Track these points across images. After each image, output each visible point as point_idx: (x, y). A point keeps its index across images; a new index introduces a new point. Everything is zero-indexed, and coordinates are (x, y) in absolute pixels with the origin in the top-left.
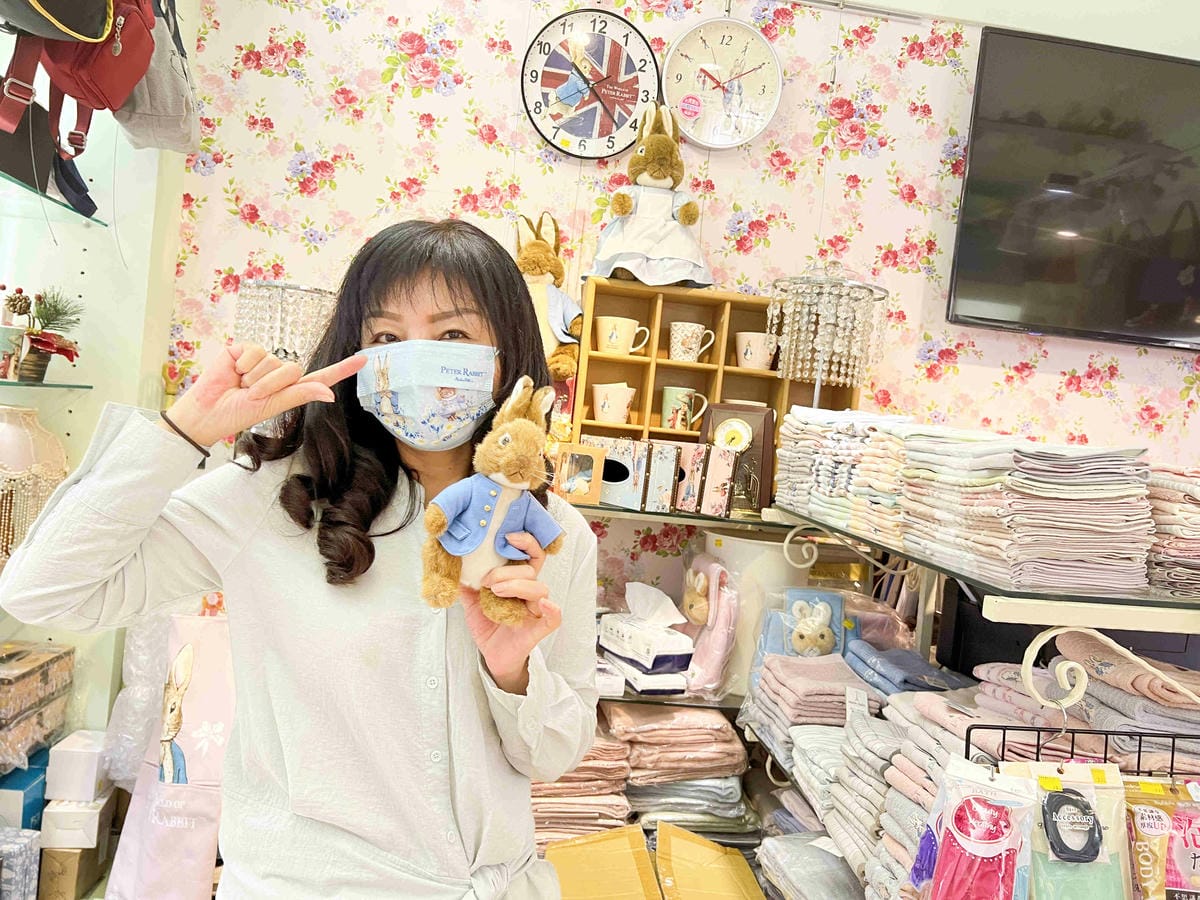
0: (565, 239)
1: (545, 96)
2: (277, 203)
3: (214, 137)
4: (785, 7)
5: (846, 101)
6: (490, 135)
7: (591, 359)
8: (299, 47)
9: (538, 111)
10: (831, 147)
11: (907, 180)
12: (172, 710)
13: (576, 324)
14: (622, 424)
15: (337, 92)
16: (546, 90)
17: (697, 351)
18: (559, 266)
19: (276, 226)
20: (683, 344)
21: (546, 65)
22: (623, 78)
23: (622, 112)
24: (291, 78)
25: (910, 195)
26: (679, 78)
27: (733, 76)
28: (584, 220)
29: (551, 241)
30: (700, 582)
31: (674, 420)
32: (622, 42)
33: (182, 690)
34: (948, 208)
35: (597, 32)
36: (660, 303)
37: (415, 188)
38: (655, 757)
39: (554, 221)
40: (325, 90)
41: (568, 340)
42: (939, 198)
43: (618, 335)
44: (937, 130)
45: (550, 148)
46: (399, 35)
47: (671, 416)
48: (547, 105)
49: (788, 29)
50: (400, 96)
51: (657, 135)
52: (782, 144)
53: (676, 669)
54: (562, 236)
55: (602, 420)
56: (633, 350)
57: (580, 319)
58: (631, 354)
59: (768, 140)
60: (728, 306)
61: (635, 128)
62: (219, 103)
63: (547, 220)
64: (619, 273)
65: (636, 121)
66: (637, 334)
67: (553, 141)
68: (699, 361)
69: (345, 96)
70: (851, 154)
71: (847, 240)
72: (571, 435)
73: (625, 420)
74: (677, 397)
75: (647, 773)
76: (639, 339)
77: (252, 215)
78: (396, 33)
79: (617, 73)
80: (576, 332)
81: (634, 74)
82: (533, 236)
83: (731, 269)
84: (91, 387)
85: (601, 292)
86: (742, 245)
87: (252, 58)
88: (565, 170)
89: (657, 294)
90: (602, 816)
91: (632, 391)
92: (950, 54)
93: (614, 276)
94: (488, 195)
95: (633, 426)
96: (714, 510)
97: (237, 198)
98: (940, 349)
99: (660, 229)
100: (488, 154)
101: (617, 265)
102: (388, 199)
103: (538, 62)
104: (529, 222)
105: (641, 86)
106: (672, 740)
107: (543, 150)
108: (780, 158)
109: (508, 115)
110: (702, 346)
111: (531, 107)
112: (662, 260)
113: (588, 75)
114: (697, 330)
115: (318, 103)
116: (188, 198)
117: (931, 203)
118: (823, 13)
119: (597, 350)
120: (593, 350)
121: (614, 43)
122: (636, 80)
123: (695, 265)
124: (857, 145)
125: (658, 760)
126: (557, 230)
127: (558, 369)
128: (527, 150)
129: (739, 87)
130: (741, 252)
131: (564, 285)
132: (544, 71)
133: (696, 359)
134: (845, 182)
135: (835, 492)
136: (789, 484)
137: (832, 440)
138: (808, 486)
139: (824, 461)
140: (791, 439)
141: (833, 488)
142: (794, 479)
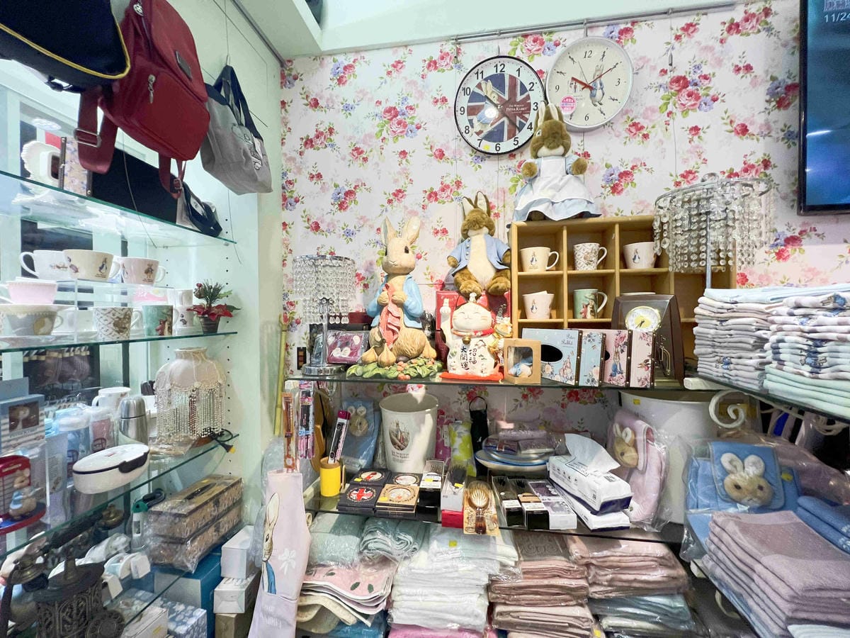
0: (494, 207)
1: (471, 121)
2: (328, 219)
3: (294, 189)
4: (627, 26)
5: (681, 77)
6: (441, 155)
7: (520, 278)
8: (331, 130)
9: (467, 131)
10: (674, 111)
11: (739, 120)
12: (267, 540)
13: (507, 256)
14: (546, 319)
15: (353, 150)
16: (471, 117)
17: (596, 262)
18: (490, 221)
19: (329, 231)
20: (585, 258)
21: (469, 102)
22: (519, 98)
23: (522, 120)
24: (329, 149)
25: (744, 130)
26: (558, 88)
27: (595, 78)
28: (504, 193)
29: (484, 209)
30: (628, 435)
31: (585, 312)
32: (516, 74)
33: (272, 525)
34: (778, 133)
35: (499, 72)
36: (565, 232)
37: (401, 195)
38: (609, 577)
39: (485, 196)
40: (346, 150)
41: (503, 267)
42: (769, 128)
43: (537, 260)
44: (759, 80)
45: (478, 153)
46: (383, 110)
47: (582, 310)
48: (472, 127)
49: (630, 40)
50: (387, 144)
51: (549, 121)
52: (636, 117)
53: (619, 508)
54: (491, 205)
55: (532, 318)
56: (548, 268)
57: (508, 253)
58: (547, 270)
59: (625, 117)
60: (617, 227)
61: (531, 129)
62: (295, 171)
63: (481, 197)
64: (533, 217)
65: (531, 124)
66: (550, 257)
67: (479, 148)
68: (598, 268)
69: (358, 151)
70: (690, 112)
71: (696, 172)
72: (512, 332)
73: (548, 317)
74: (585, 296)
75: (602, 589)
76: (551, 260)
77: (316, 227)
78: (381, 109)
79: (515, 95)
80: (508, 261)
81: (526, 94)
82: (472, 208)
83: (609, 207)
84: (236, 333)
85: (521, 231)
86: (615, 189)
87: (309, 142)
88: (489, 166)
89: (562, 226)
90: (571, 626)
91: (551, 296)
92: (762, 24)
93: (529, 219)
94: (443, 190)
95: (554, 320)
96: (640, 383)
97: (308, 220)
98: (785, 237)
99: (560, 181)
100: (441, 167)
101: (530, 210)
102: (386, 204)
103: (464, 101)
104: (469, 200)
105: (532, 101)
106: (623, 564)
107: (474, 156)
108: (637, 127)
109: (450, 140)
110: (598, 259)
111: (463, 130)
112: (563, 202)
113: (496, 102)
114: (595, 248)
115: (344, 159)
116: (284, 224)
117: (762, 132)
118: (656, 23)
119: (522, 271)
120: (519, 271)
121: (512, 78)
122: (528, 97)
123: (589, 202)
124: (695, 105)
125: (612, 580)
126: (487, 201)
127: (498, 287)
128: (463, 158)
129: (601, 84)
130: (615, 194)
131: (496, 234)
132: (468, 107)
133: (595, 267)
134: (688, 132)
135: (825, 373)
136: (717, 358)
137: (792, 315)
138: (754, 362)
139: (787, 338)
140: (712, 318)
141: (817, 368)
142: (725, 353)
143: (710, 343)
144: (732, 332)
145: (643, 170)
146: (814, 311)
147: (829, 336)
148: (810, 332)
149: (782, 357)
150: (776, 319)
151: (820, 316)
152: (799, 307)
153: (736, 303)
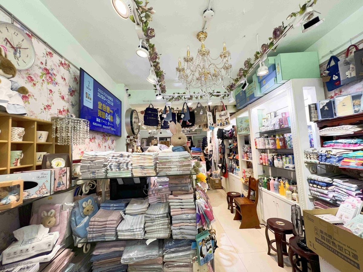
4: (29, 34)
5: (47, 69)
10: (45, 80)
11: (62, 94)
20: (18, 135)
27: (18, 47)
42: (69, 100)
47: (15, 162)
52: (31, 74)
59: (27, 72)
60: (36, 123)
68: (23, 141)
70: (50, 84)
71: (51, 106)
74: (18, 154)
89: (10, 117)
108: (31, 78)
114: (23, 130)
117: (67, 101)
124: (51, 82)
129: (20, 51)
134: (49, 90)
135: (122, 170)
136: (90, 172)
137: (113, 158)
138: (103, 171)
139: (113, 164)
140: (88, 160)
141: (120, 169)
142: (93, 170)
143: (87, 168)
144: (96, 164)
145: (33, 98)
146: (117, 157)
147: (122, 162)
148: (118, 162)
149: (112, 168)
150: (109, 159)
151: (119, 158)
152: (113, 156)
153: (97, 156)
